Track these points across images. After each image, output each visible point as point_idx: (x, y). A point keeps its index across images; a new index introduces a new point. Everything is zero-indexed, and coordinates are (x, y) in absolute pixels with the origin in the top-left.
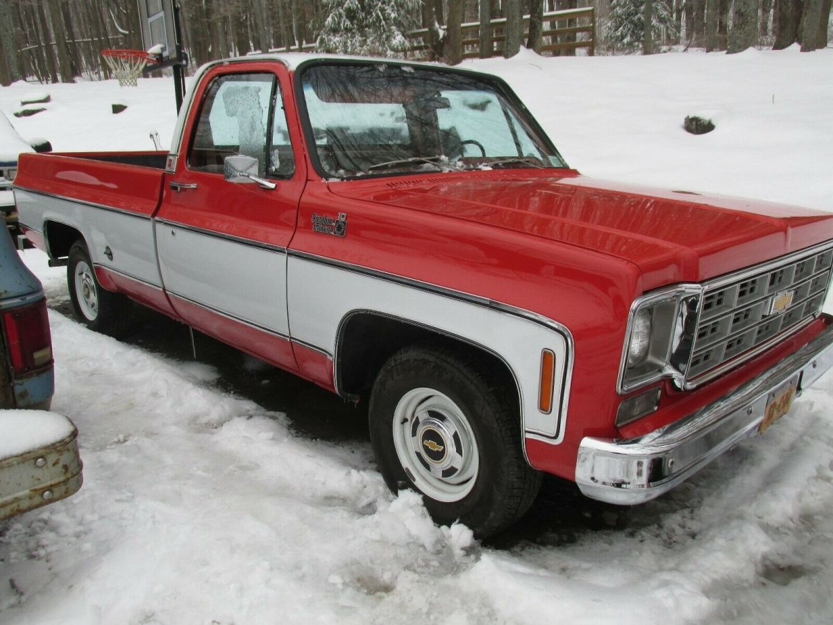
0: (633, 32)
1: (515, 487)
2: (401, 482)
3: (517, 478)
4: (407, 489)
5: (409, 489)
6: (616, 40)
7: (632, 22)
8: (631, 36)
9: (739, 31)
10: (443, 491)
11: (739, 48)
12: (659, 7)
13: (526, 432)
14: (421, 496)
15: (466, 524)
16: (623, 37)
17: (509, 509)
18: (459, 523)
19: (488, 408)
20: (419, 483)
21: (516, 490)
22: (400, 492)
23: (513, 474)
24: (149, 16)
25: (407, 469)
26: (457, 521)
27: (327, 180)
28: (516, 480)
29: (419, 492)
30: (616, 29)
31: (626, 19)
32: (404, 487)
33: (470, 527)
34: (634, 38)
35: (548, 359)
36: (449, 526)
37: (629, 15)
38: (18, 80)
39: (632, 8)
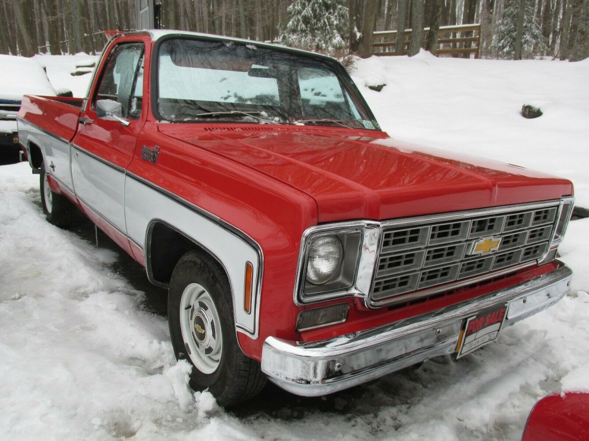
0: (511, 44)
1: (242, 369)
2: (181, 353)
3: (243, 362)
4: (184, 359)
5: (185, 360)
6: (499, 49)
7: (511, 37)
8: (510, 47)
9: (580, 45)
10: (207, 365)
11: (579, 58)
12: (533, 27)
13: (237, 326)
14: (192, 366)
15: (212, 393)
16: (504, 47)
17: (238, 386)
18: (208, 391)
19: (227, 304)
20: (193, 356)
21: (242, 372)
22: (179, 361)
23: (240, 359)
24: (141, 10)
25: (187, 344)
26: (207, 389)
27: (160, 122)
28: (242, 364)
29: (190, 361)
30: (499, 42)
31: (507, 35)
32: (182, 358)
33: (215, 396)
34: (512, 48)
36: (201, 392)
37: (509, 32)
39: (513, 26)
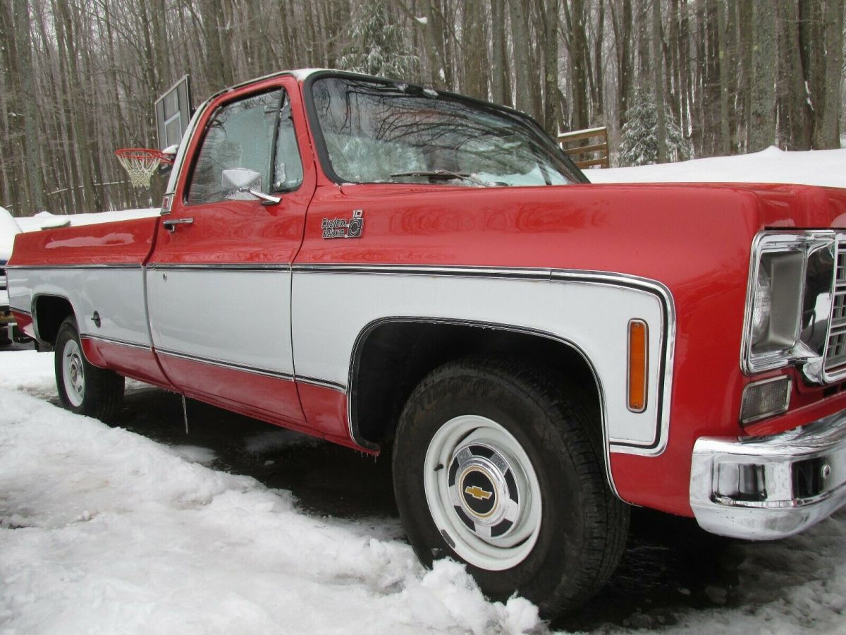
0: (646, 151)
1: (595, 535)
2: (436, 549)
3: (596, 522)
4: (444, 558)
5: (448, 558)
6: (630, 160)
7: (644, 142)
8: (645, 156)
9: (758, 131)
10: (492, 557)
11: (760, 146)
12: (670, 128)
13: (611, 443)
14: (464, 566)
15: (527, 597)
16: (636, 157)
17: (588, 569)
18: (519, 596)
19: (552, 427)
20: (460, 549)
21: (595, 541)
22: (435, 563)
23: (591, 517)
24: (165, 120)
25: (444, 532)
26: (515, 594)
27: (340, 185)
28: (596, 525)
29: (462, 561)
30: (630, 150)
31: (638, 140)
32: (440, 556)
33: (535, 601)
34: (648, 157)
35: (637, 332)
36: (505, 603)
37: (641, 136)
38: (42, 211)
39: (644, 129)
